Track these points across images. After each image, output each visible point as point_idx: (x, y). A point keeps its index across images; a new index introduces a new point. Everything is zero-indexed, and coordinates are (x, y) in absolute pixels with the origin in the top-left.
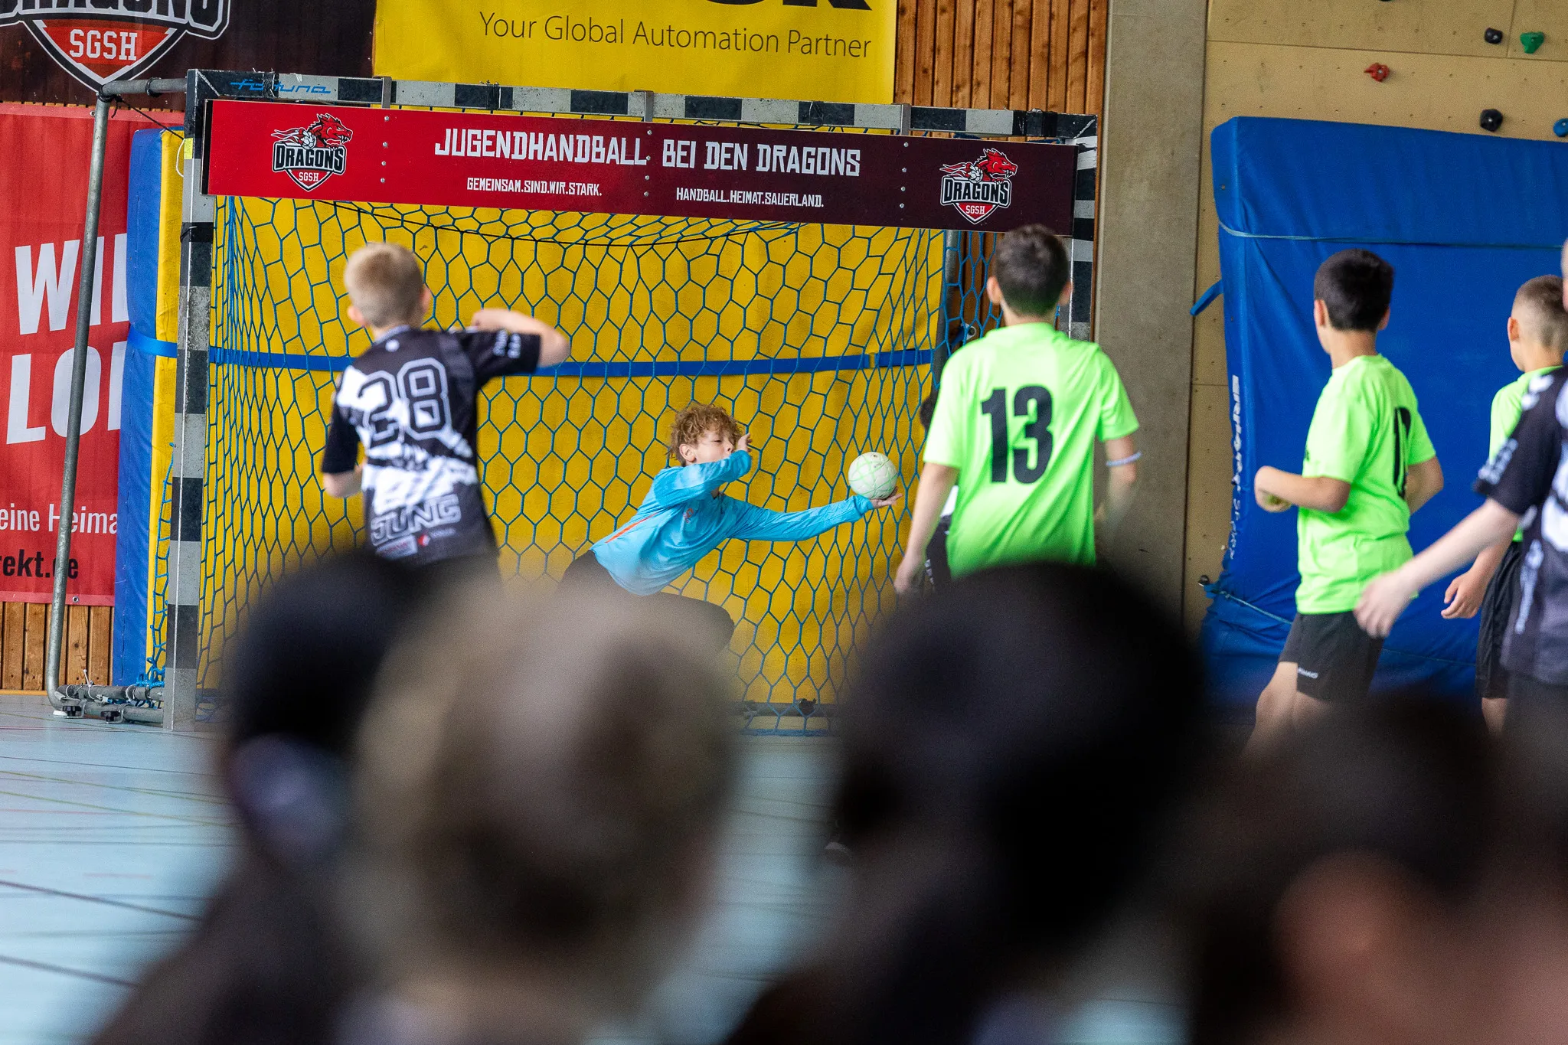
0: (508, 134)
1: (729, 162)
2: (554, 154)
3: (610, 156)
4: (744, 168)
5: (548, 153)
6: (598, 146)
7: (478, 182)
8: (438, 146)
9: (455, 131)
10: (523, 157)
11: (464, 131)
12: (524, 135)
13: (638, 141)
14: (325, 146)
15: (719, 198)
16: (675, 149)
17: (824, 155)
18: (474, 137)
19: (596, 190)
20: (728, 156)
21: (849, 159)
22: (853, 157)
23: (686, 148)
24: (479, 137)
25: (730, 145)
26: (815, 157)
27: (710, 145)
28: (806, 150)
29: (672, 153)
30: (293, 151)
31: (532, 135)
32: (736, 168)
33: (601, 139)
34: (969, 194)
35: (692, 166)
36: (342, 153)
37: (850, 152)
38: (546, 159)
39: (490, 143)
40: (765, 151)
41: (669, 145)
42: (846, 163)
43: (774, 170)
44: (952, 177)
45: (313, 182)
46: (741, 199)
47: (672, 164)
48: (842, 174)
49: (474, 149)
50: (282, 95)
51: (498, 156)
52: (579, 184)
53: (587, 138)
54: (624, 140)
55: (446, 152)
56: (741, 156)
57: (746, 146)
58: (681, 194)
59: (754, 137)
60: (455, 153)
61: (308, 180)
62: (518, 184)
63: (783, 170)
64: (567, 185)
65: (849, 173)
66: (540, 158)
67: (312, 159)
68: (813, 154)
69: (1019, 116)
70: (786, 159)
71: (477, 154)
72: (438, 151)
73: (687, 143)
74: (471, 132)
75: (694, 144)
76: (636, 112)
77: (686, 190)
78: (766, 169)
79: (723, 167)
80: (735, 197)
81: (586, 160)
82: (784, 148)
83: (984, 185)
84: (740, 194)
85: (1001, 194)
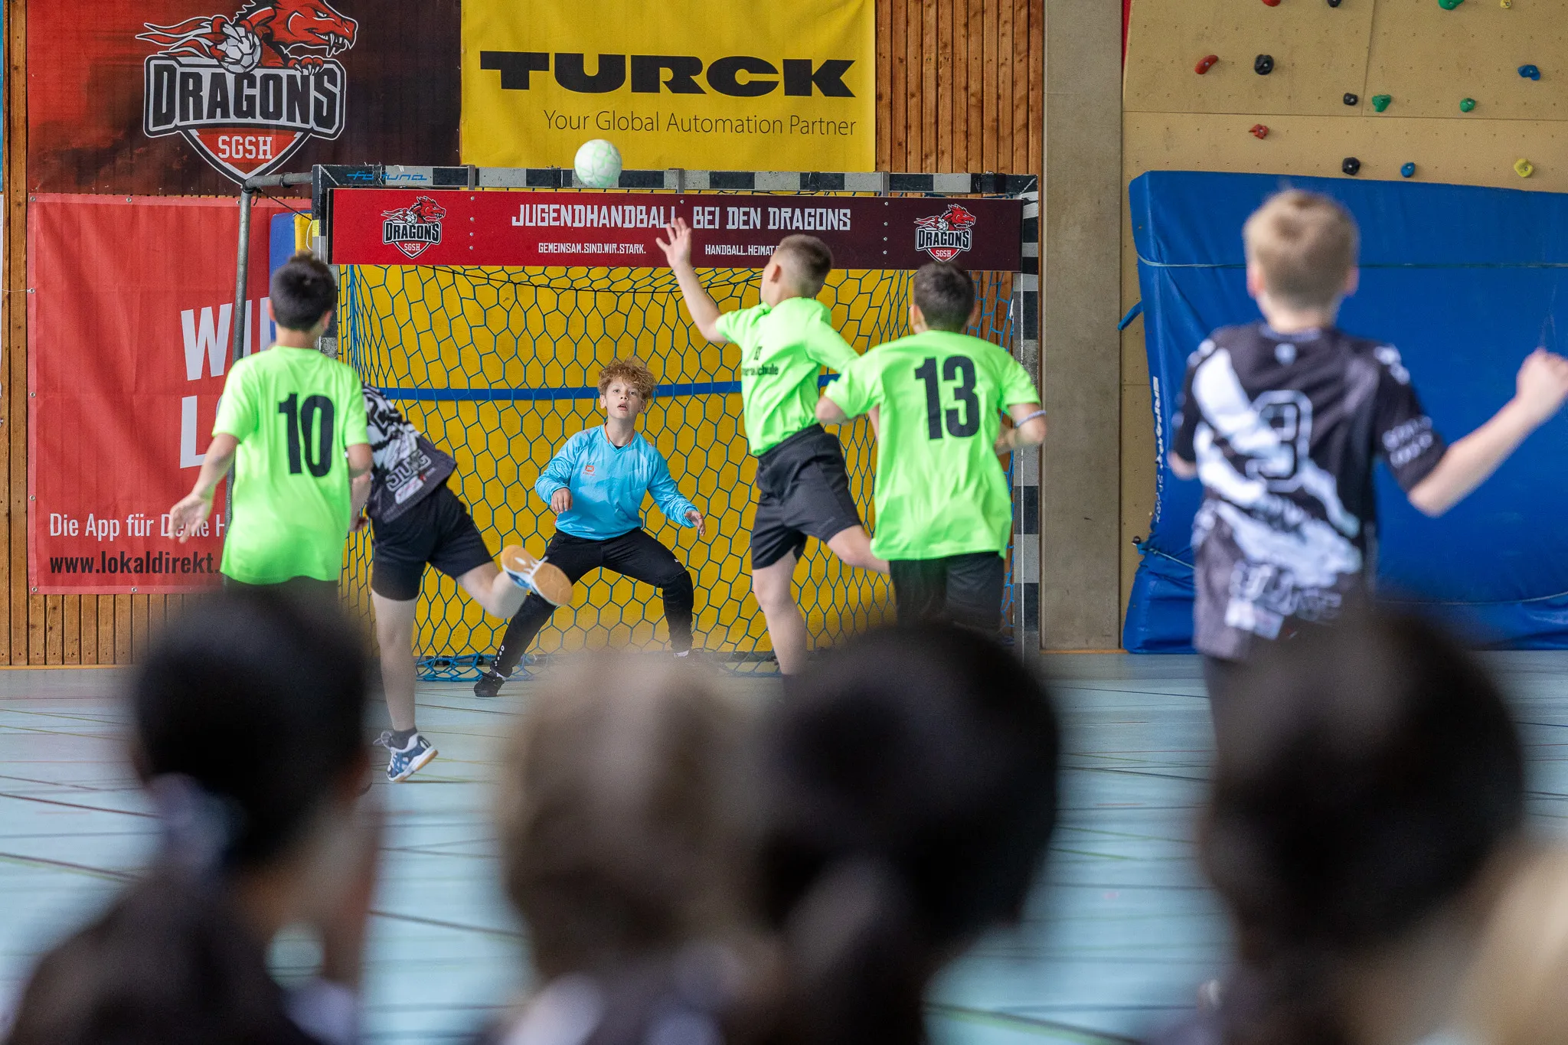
0: (570, 207)
1: (746, 223)
2: (606, 221)
3: (652, 222)
4: (759, 228)
5: (602, 221)
6: (641, 214)
7: (547, 246)
8: (514, 218)
9: (528, 206)
10: (582, 225)
11: (534, 206)
12: (582, 207)
13: (673, 208)
14: (425, 222)
15: (739, 251)
16: (703, 214)
17: (821, 214)
18: (543, 211)
19: (641, 249)
20: (746, 218)
21: (842, 217)
22: (845, 215)
23: (712, 213)
24: (547, 210)
25: (747, 209)
26: (815, 216)
27: (730, 210)
28: (807, 211)
29: (701, 217)
30: (399, 227)
31: (589, 207)
32: (752, 227)
33: (644, 208)
34: (938, 241)
35: (717, 227)
36: (438, 227)
37: (843, 211)
38: (600, 226)
39: (555, 215)
40: (774, 213)
41: (698, 212)
42: (840, 220)
43: (782, 228)
44: (923, 228)
45: (415, 252)
46: (757, 252)
47: (701, 226)
48: (836, 229)
49: (543, 220)
50: (389, 183)
51: (562, 225)
52: (627, 245)
53: (632, 208)
54: (662, 208)
55: (521, 224)
56: (756, 218)
57: (759, 209)
58: (709, 250)
59: (765, 202)
60: (528, 224)
61: (413, 249)
62: (579, 247)
63: (789, 228)
64: (618, 246)
65: (842, 228)
66: (595, 225)
67: (414, 233)
68: (813, 214)
69: (976, 178)
70: (791, 219)
71: (546, 224)
72: (514, 223)
73: (712, 209)
74: (540, 206)
75: (718, 209)
76: (670, 186)
77: (713, 246)
78: (776, 227)
79: (742, 227)
80: (752, 250)
81: (632, 226)
82: (790, 210)
83: (949, 234)
84: (757, 248)
85: (964, 240)
